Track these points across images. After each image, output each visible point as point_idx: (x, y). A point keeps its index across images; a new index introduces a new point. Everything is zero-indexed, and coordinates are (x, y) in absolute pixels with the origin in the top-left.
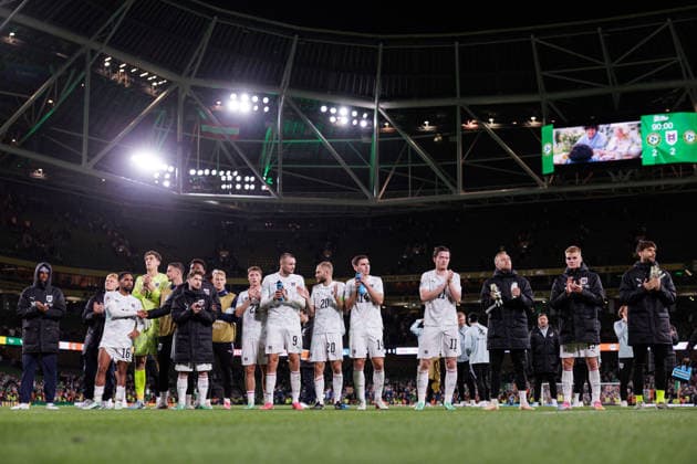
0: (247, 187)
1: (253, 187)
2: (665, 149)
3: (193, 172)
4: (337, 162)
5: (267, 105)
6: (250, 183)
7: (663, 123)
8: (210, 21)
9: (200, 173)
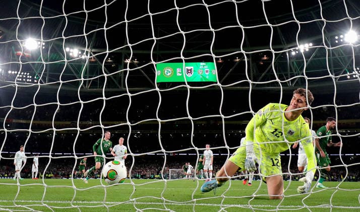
0: (28, 80)
1: (30, 80)
2: (204, 76)
3: (10, 72)
4: (72, 73)
5: (44, 46)
6: (29, 79)
7: (204, 66)
8: (29, 8)
9: (13, 72)
